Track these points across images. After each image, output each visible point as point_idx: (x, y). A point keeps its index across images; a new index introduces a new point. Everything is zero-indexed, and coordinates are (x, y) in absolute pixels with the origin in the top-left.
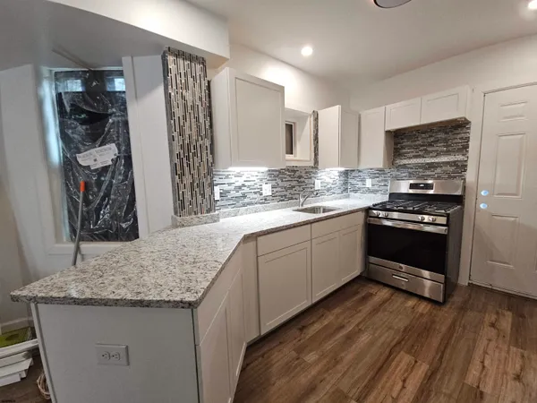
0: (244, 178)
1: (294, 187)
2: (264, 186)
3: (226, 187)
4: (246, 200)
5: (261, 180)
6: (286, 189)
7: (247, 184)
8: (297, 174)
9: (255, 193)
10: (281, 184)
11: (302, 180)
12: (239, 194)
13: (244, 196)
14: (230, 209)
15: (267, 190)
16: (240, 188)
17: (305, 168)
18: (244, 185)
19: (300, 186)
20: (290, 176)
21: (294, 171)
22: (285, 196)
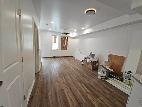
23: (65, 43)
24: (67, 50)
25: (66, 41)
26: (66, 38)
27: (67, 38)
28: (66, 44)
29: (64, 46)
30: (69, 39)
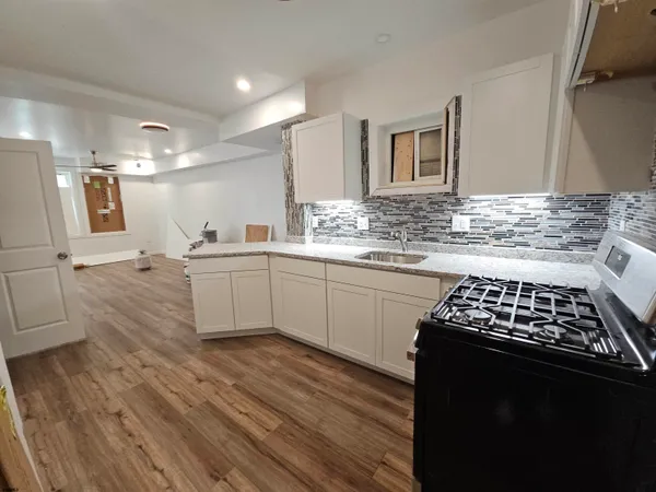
0: (339, 210)
1: (405, 223)
2: (360, 219)
3: (323, 217)
4: (340, 232)
5: (356, 212)
6: (391, 225)
7: (341, 215)
8: (412, 205)
9: (349, 225)
10: (383, 218)
11: (421, 213)
12: (334, 224)
13: (338, 227)
14: (325, 237)
15: (363, 223)
16: (334, 219)
17: (429, 196)
18: (338, 217)
19: (416, 223)
20: (398, 208)
21: (407, 203)
22: (389, 233)
23: (107, 200)
24: (124, 229)
25: (109, 193)
26: (111, 181)
27: (116, 180)
28: (112, 206)
29: (105, 215)
30: (122, 185)
